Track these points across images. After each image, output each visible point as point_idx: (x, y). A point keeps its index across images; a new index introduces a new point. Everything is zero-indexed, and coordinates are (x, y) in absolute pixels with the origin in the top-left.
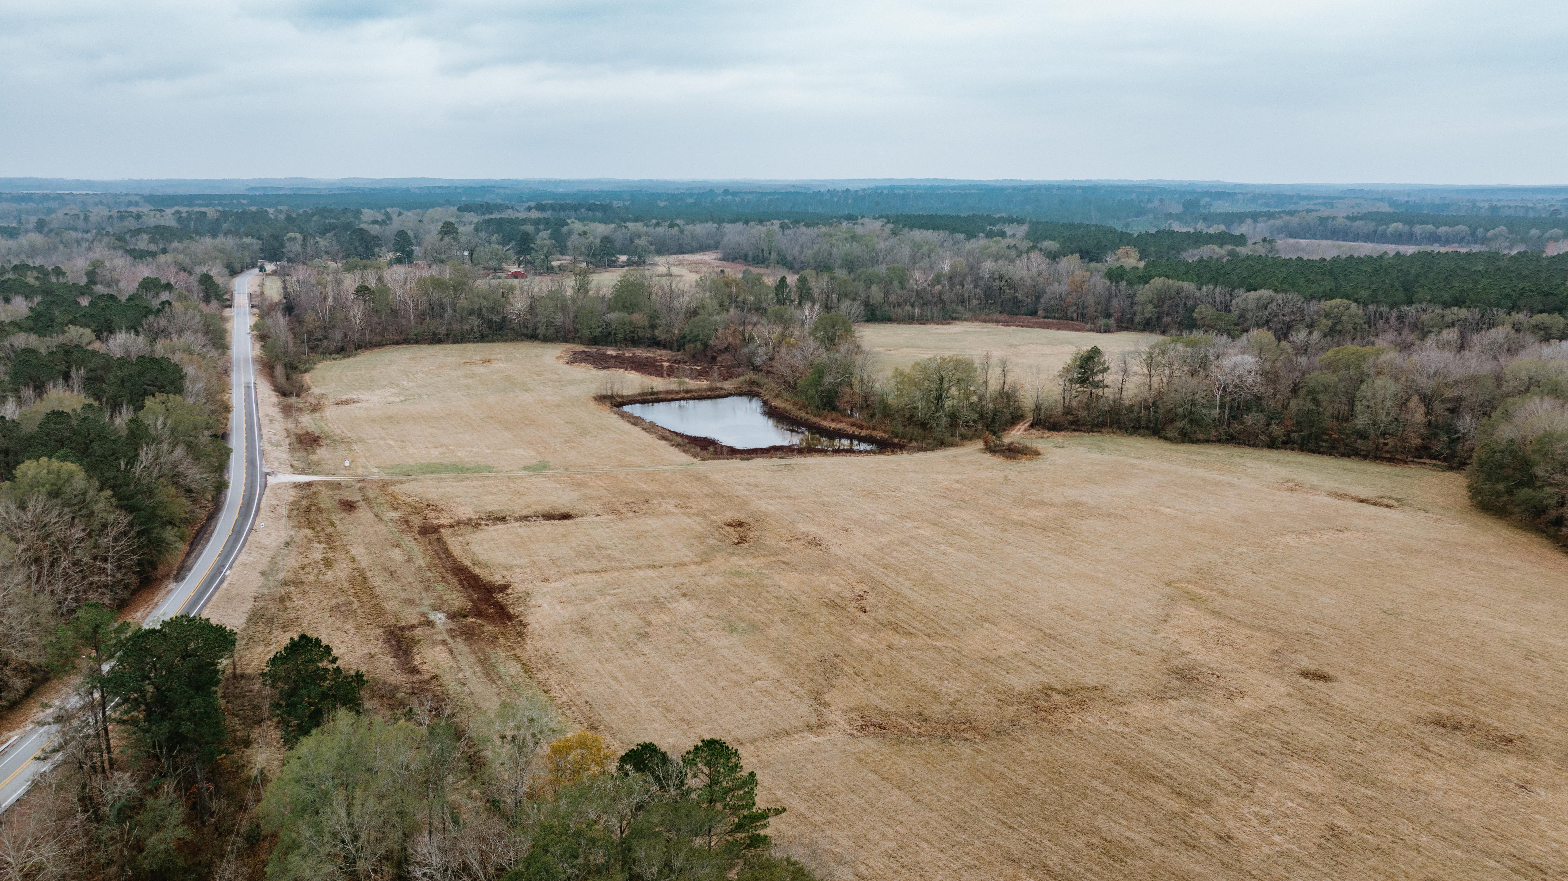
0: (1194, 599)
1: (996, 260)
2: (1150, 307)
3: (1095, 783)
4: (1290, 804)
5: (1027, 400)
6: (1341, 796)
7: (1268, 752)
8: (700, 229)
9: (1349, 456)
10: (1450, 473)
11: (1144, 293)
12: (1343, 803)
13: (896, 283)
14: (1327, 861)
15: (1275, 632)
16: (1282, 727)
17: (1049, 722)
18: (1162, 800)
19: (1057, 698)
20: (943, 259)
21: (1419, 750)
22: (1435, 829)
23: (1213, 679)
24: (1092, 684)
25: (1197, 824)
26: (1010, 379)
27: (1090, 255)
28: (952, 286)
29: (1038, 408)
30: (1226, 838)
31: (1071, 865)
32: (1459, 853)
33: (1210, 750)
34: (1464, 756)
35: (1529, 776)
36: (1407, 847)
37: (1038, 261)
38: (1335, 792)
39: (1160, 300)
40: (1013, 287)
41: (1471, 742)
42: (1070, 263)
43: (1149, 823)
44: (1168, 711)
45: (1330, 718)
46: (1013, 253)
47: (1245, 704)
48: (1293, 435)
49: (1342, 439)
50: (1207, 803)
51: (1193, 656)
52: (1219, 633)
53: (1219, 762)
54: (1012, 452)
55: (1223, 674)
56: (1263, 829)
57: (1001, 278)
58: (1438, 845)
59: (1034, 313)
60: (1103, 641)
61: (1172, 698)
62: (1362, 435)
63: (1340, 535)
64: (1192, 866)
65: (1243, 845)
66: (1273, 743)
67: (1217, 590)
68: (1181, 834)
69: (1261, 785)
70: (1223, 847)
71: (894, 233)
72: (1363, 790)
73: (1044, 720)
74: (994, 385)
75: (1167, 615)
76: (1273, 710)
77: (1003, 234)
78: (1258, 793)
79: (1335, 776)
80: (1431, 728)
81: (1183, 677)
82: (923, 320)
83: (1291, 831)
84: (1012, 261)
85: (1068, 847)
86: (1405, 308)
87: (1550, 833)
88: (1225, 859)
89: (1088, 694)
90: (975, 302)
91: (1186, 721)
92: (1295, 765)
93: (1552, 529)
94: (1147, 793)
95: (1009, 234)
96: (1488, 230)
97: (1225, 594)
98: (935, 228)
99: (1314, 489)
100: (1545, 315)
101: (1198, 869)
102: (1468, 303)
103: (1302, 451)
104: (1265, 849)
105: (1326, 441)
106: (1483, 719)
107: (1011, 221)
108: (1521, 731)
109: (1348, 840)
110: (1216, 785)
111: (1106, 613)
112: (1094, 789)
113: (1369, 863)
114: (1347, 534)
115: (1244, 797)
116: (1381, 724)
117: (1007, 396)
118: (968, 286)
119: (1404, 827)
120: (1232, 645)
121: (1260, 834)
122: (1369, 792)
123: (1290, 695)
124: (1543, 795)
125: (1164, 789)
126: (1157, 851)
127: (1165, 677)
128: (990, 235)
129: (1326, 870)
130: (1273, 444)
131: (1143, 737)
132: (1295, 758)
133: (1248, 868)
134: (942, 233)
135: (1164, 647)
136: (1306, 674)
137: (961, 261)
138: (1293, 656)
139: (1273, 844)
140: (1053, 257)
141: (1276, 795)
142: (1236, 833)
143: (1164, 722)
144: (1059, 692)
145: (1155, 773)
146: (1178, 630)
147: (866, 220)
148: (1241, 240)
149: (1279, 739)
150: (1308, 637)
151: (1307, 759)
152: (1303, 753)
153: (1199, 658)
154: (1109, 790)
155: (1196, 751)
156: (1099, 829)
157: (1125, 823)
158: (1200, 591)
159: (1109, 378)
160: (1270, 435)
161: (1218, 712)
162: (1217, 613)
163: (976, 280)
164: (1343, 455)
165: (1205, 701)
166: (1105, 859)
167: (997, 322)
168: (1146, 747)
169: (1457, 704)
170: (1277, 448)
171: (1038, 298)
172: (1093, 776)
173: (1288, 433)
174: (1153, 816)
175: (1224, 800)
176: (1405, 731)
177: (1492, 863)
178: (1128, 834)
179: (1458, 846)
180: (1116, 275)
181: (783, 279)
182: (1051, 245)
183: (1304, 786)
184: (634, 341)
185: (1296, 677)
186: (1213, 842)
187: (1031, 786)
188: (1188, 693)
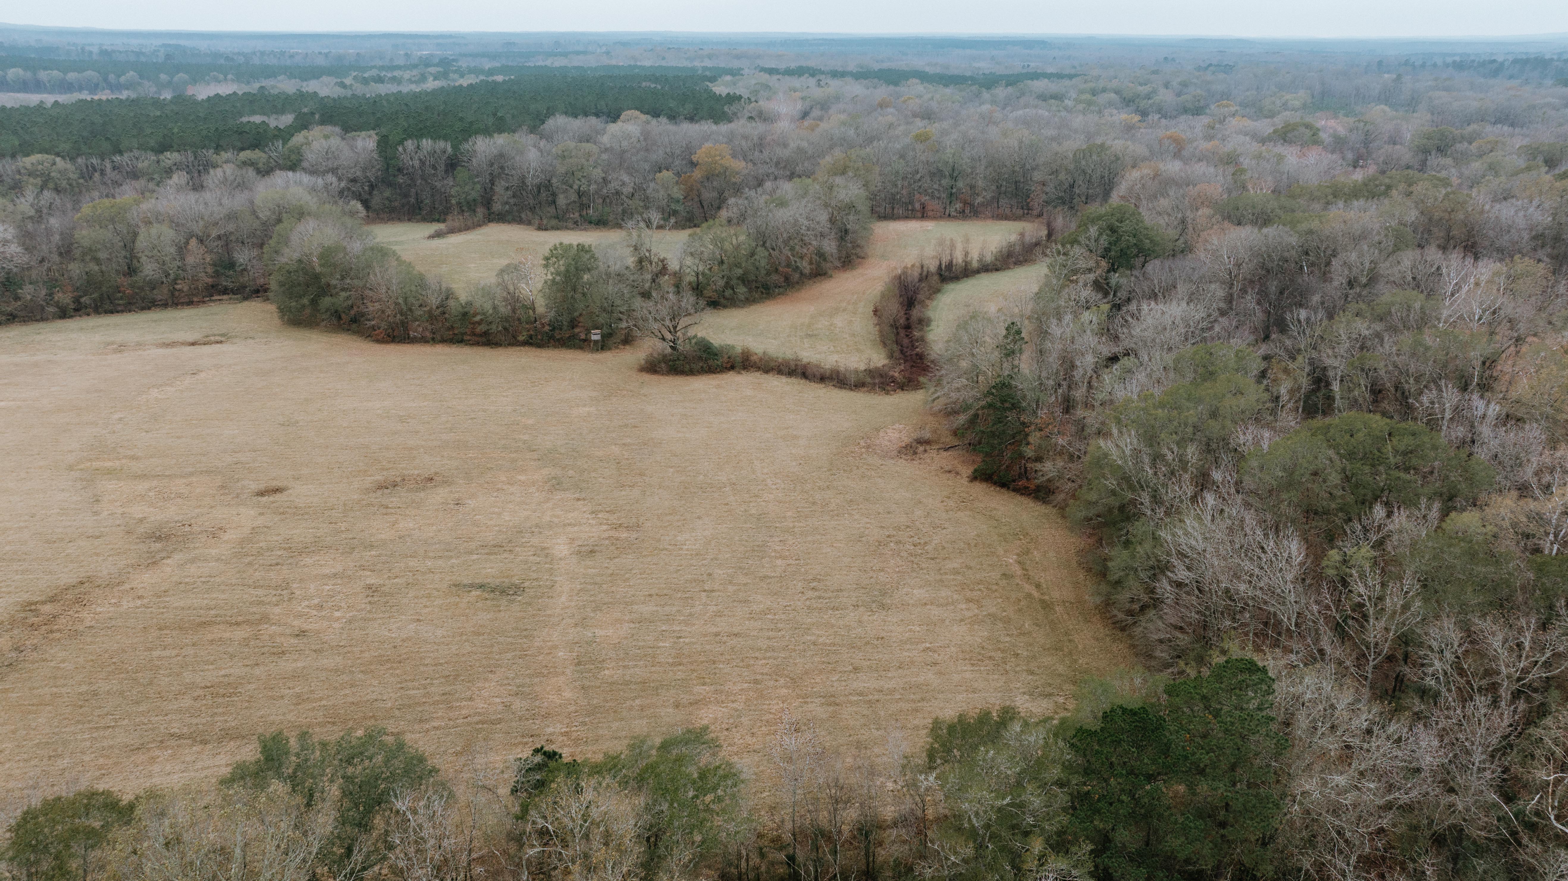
0: (110, 473)
3: (156, 654)
4: (328, 588)
6: (358, 564)
7: (280, 561)
9: (149, 308)
10: (246, 303)
12: (363, 568)
14: (383, 609)
15: (208, 472)
16: (275, 538)
17: (59, 630)
18: (227, 635)
19: (47, 608)
21: (384, 511)
22: (431, 554)
23: (187, 529)
24: (73, 581)
25: (271, 637)
30: (302, 633)
31: (195, 721)
32: (454, 561)
33: (234, 581)
34: (413, 501)
35: (456, 495)
36: (424, 573)
38: (352, 564)
41: (408, 491)
43: (232, 657)
44: (169, 569)
45: (306, 517)
47: (231, 535)
48: (83, 300)
49: (137, 294)
50: (265, 619)
51: (153, 519)
52: (159, 492)
53: (249, 586)
55: (193, 521)
56: (323, 613)
58: (440, 562)
60: (48, 542)
61: (164, 558)
62: (153, 285)
63: (197, 377)
64: (294, 665)
65: (318, 632)
66: (279, 553)
67: (125, 457)
68: (266, 649)
69: (295, 585)
70: (305, 640)
72: (368, 553)
73: (52, 632)
75: (95, 496)
76: (257, 530)
78: (298, 592)
79: (342, 554)
80: (379, 493)
81: (159, 538)
83: (343, 604)
85: (180, 711)
86: (117, 158)
87: (489, 523)
88: (313, 647)
89: (77, 591)
91: (193, 570)
92: (308, 561)
93: (354, 326)
94: (210, 637)
96: (119, 76)
97: (134, 458)
99: (140, 345)
100: (248, 152)
101: (299, 664)
102: (175, 147)
103: (99, 313)
104: (336, 625)
105: (121, 298)
106: (406, 472)
108: (433, 470)
109: (386, 589)
110: (261, 603)
111: (27, 517)
112: (160, 658)
113: (410, 595)
114: (203, 375)
115: (290, 600)
116: (345, 505)
119: (412, 563)
120: (180, 496)
121: (323, 618)
122: (373, 553)
123: (263, 514)
124: (472, 503)
125: (221, 627)
126: (257, 671)
127: (141, 546)
129: (387, 615)
131: (167, 599)
132: (304, 555)
133: (335, 644)
135: (118, 522)
136: (261, 494)
138: (239, 484)
139: (338, 619)
141: (312, 586)
142: (305, 627)
143: (174, 579)
144: (44, 603)
145: (203, 619)
146: (118, 504)
149: (280, 549)
150: (240, 466)
151: (314, 552)
152: (305, 550)
153: (158, 518)
154: (174, 653)
155: (223, 587)
156: (193, 683)
157: (211, 667)
158: (109, 464)
160: (57, 304)
161: (214, 552)
162: (144, 477)
164: (143, 309)
165: (195, 548)
166: (220, 700)
168: (176, 605)
169: (383, 469)
170: (71, 317)
172: (150, 649)
173: (77, 300)
174: (230, 650)
175: (277, 610)
176: (364, 502)
177: (475, 557)
178: (223, 672)
179: (451, 557)
183: (327, 571)
185: (255, 499)
186: (294, 641)
187: (94, 687)
188: (175, 549)
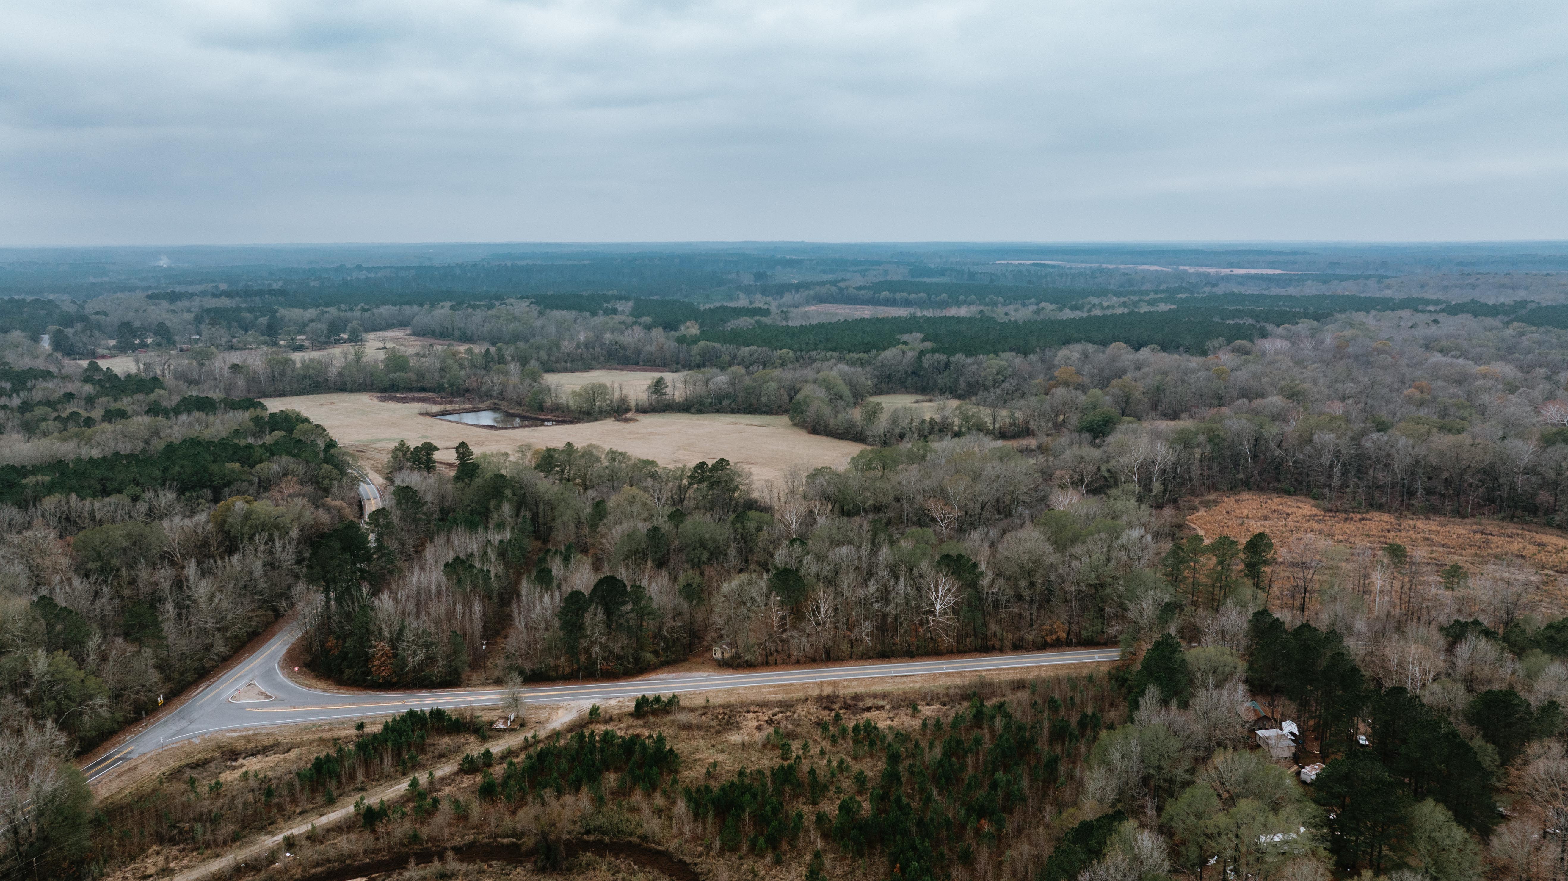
1: (613, 332)
2: (698, 357)
5: (633, 403)
8: (385, 310)
11: (695, 349)
13: (554, 349)
20: (579, 332)
26: (624, 391)
27: (669, 326)
28: (587, 349)
29: (637, 405)
37: (638, 332)
39: (704, 353)
40: (624, 348)
42: (658, 333)
46: (623, 326)
54: (626, 420)
57: (616, 343)
59: (637, 363)
63: (741, 434)
71: (541, 314)
74: (617, 395)
77: (615, 311)
82: (573, 370)
84: (622, 333)
90: (602, 358)
95: (620, 309)
98: (569, 308)
99: (741, 424)
107: (620, 298)
114: (743, 434)
117: (623, 400)
118: (598, 349)
128: (606, 312)
130: (733, 412)
134: (574, 312)
137: (591, 334)
140: (648, 328)
147: (511, 300)
148: (766, 313)
159: (668, 390)
163: (602, 345)
167: (616, 369)
171: (639, 354)
173: (738, 407)
180: (681, 340)
181: (488, 350)
182: (647, 319)
184: (411, 390)
